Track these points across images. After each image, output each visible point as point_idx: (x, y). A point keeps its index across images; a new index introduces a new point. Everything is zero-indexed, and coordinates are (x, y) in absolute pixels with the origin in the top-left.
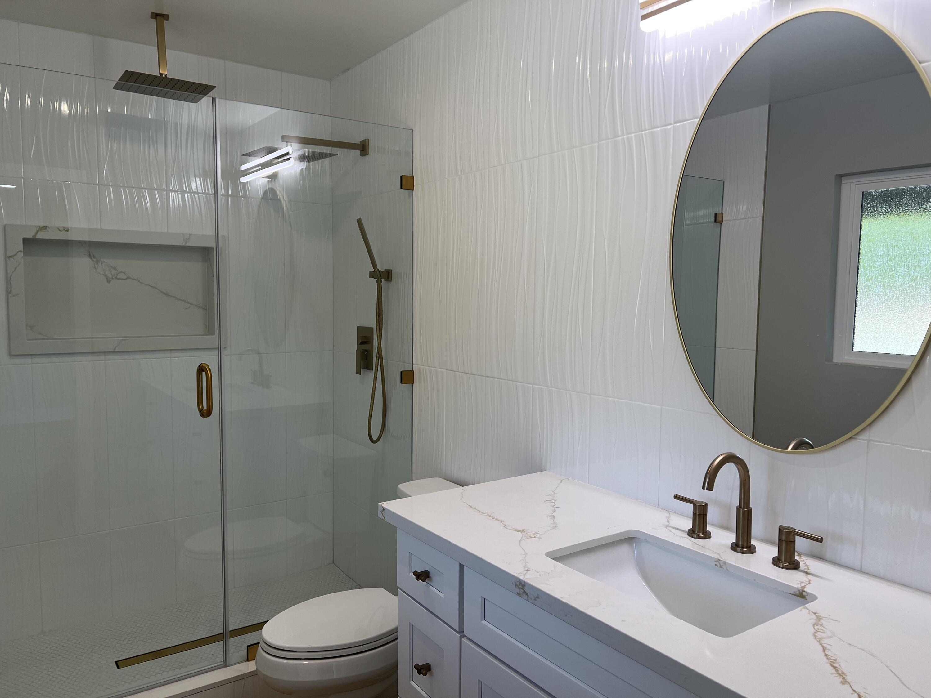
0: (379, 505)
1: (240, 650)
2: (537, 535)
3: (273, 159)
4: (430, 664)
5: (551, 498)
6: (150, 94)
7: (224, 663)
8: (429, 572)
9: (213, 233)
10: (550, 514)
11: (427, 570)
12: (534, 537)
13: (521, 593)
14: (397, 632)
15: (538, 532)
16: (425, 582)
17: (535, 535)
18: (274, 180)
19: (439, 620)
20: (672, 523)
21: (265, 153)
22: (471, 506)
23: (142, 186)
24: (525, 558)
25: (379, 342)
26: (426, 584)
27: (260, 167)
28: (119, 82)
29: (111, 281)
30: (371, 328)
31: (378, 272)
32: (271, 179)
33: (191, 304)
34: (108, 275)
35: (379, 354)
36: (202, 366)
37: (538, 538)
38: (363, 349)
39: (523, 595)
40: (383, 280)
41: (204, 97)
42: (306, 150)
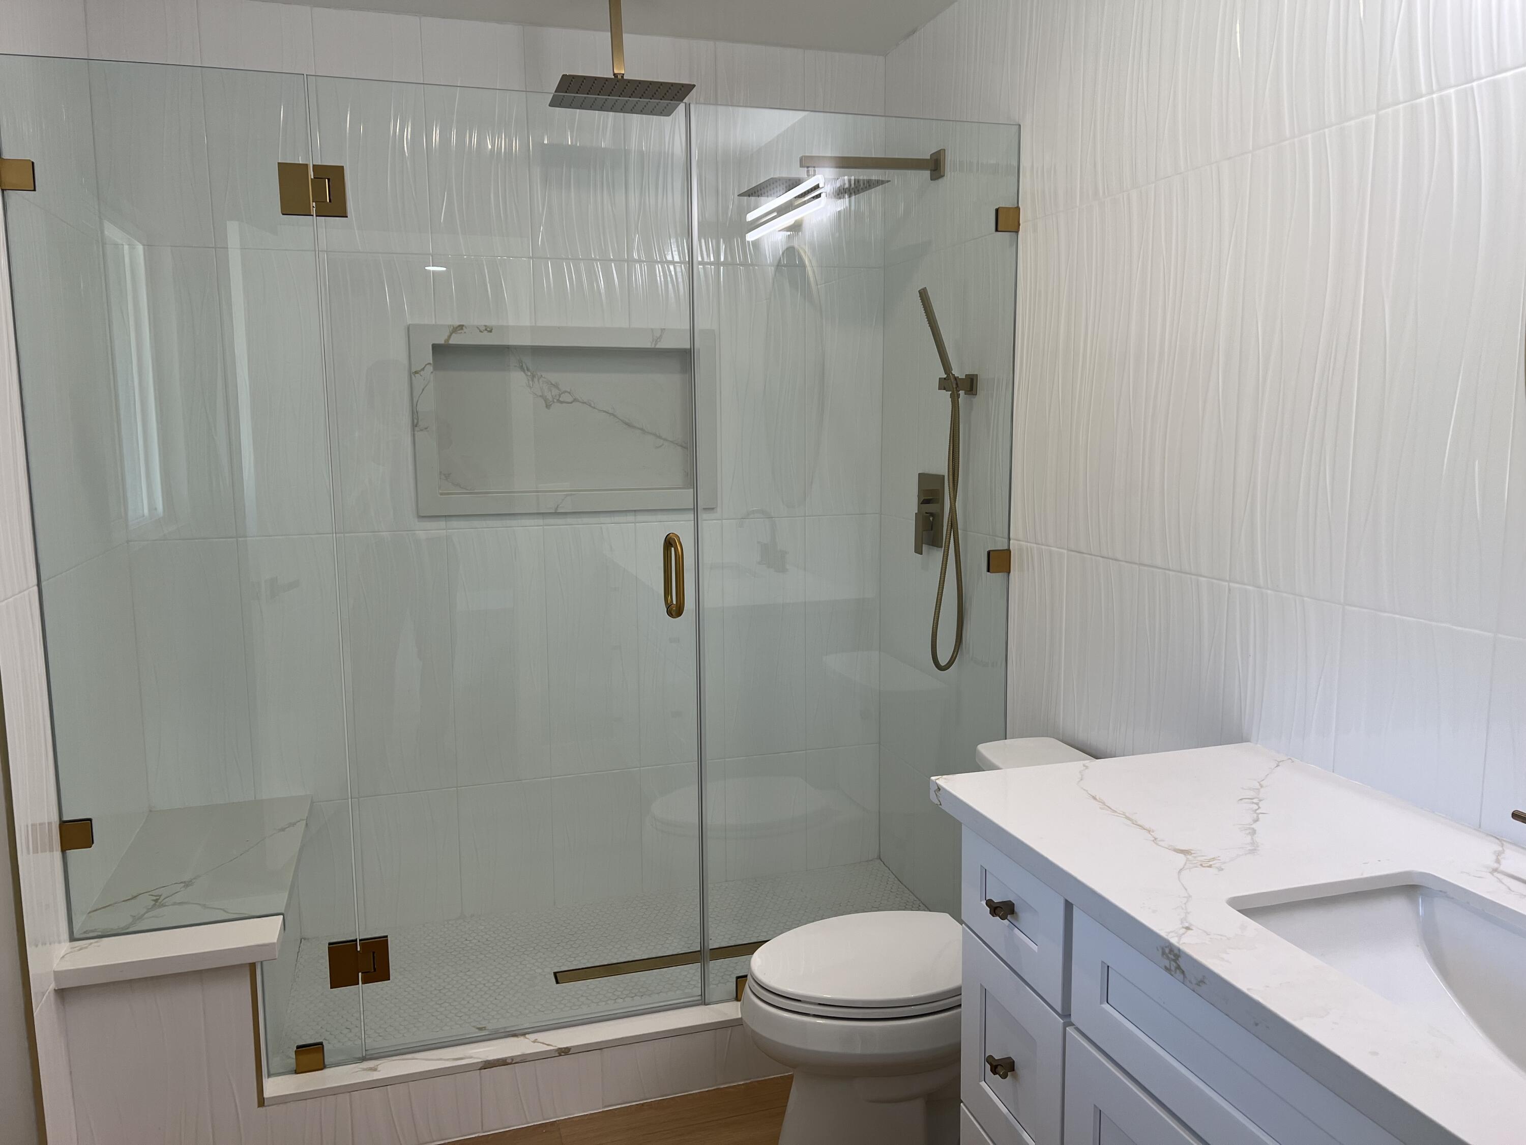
0: (933, 781)
1: (728, 981)
2: (1214, 862)
3: (795, 197)
4: (1014, 1060)
5: (1251, 794)
6: (601, 109)
7: (702, 998)
8: (1014, 904)
9: (687, 326)
10: (1247, 825)
11: (1010, 901)
12: (1208, 867)
13: (1173, 968)
14: (961, 994)
15: (1219, 857)
16: (1006, 921)
17: (1211, 863)
18: (797, 234)
19: (1028, 988)
20: (1506, 866)
21: (783, 189)
22: (1094, 798)
23: (593, 257)
24: (1185, 904)
25: (953, 502)
26: (1009, 924)
27: (775, 214)
28: (556, 94)
29: (551, 404)
30: (940, 475)
31: (953, 380)
32: (792, 233)
33: (665, 440)
34: (547, 397)
35: (951, 520)
36: (670, 538)
37: (1217, 868)
38: (927, 512)
39: (1176, 973)
40: (962, 393)
41: (680, 104)
42: (846, 178)
